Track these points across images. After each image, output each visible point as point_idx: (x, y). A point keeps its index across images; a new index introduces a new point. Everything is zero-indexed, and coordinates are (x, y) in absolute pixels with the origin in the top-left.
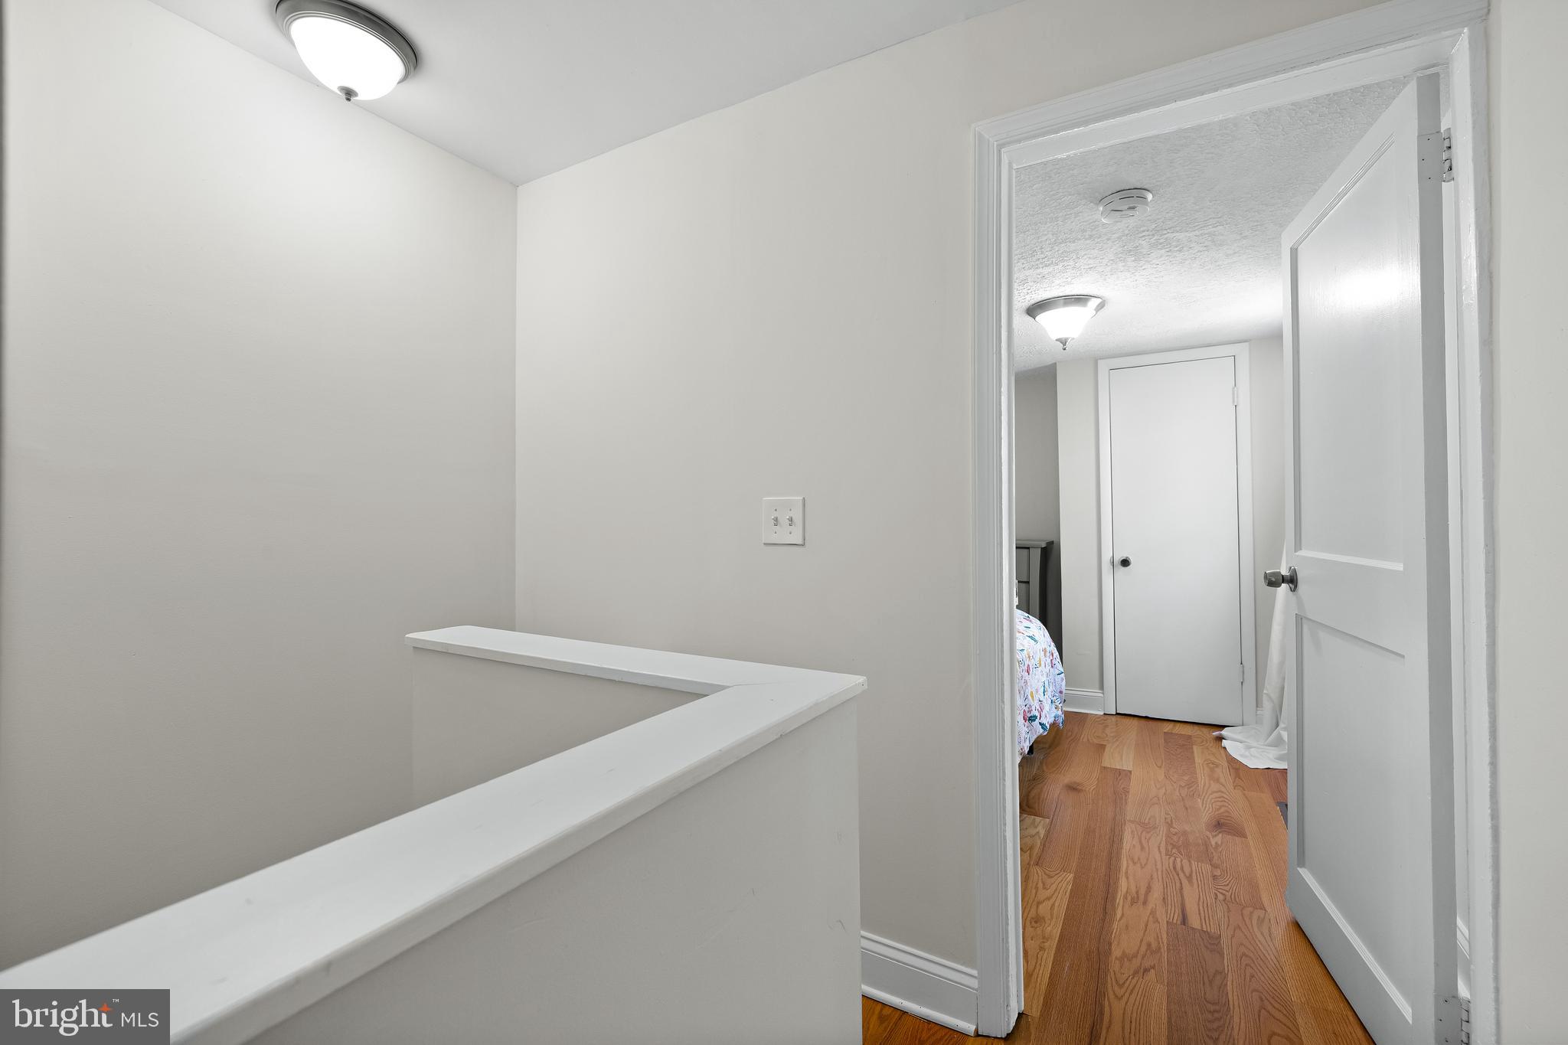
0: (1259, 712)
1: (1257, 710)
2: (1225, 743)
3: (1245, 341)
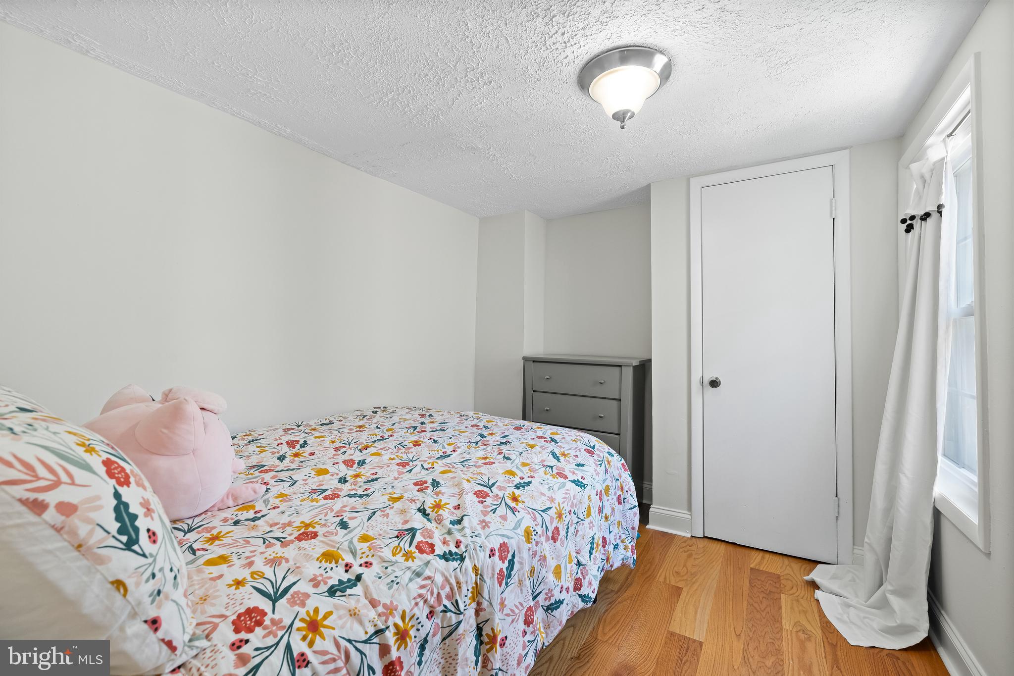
0: (855, 551)
1: (853, 549)
2: (818, 594)
3: (845, 148)
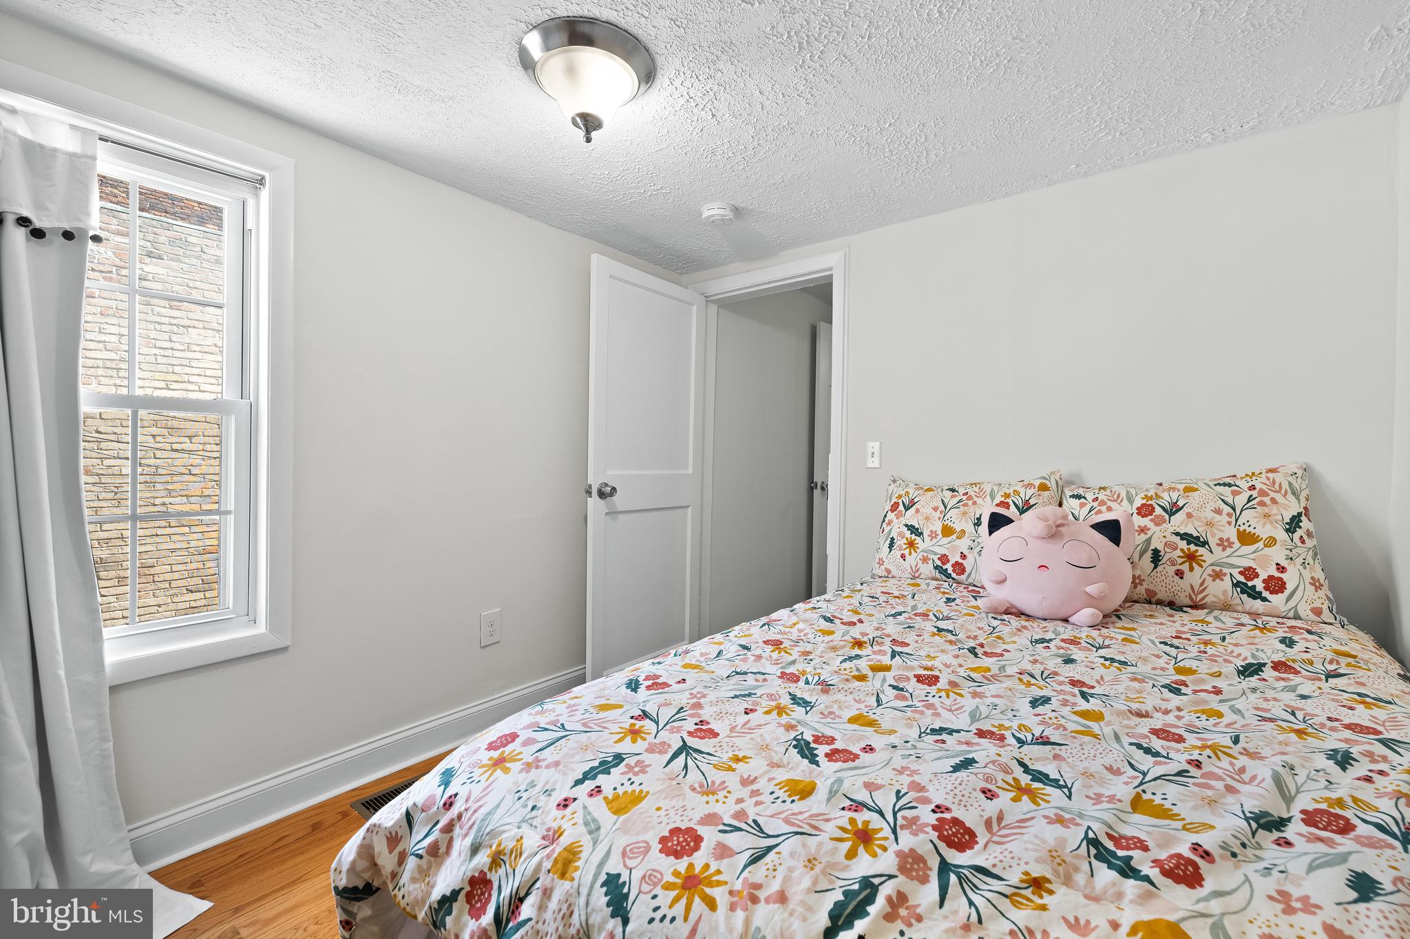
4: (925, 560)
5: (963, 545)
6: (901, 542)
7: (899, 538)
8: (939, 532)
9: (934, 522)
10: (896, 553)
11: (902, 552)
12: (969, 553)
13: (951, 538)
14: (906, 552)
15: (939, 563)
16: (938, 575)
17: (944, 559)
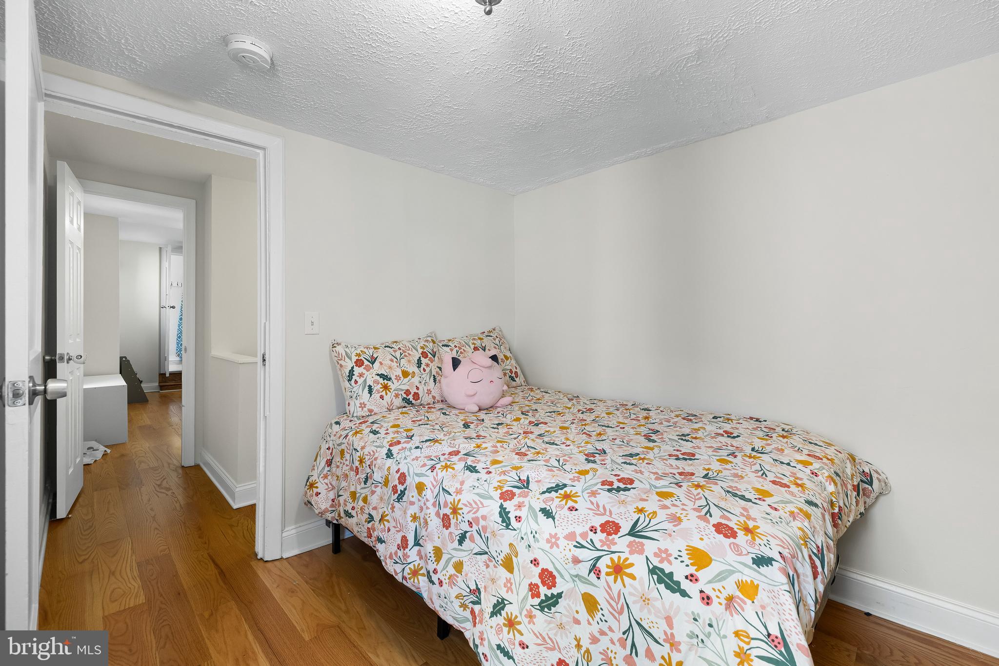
4: (397, 396)
5: (416, 380)
6: (377, 388)
7: (375, 385)
8: (401, 376)
9: (395, 369)
10: (376, 396)
11: (381, 394)
12: (420, 385)
13: (408, 378)
14: (384, 393)
15: (405, 396)
16: (406, 405)
17: (408, 392)
